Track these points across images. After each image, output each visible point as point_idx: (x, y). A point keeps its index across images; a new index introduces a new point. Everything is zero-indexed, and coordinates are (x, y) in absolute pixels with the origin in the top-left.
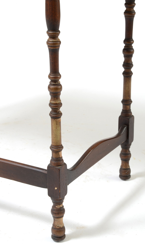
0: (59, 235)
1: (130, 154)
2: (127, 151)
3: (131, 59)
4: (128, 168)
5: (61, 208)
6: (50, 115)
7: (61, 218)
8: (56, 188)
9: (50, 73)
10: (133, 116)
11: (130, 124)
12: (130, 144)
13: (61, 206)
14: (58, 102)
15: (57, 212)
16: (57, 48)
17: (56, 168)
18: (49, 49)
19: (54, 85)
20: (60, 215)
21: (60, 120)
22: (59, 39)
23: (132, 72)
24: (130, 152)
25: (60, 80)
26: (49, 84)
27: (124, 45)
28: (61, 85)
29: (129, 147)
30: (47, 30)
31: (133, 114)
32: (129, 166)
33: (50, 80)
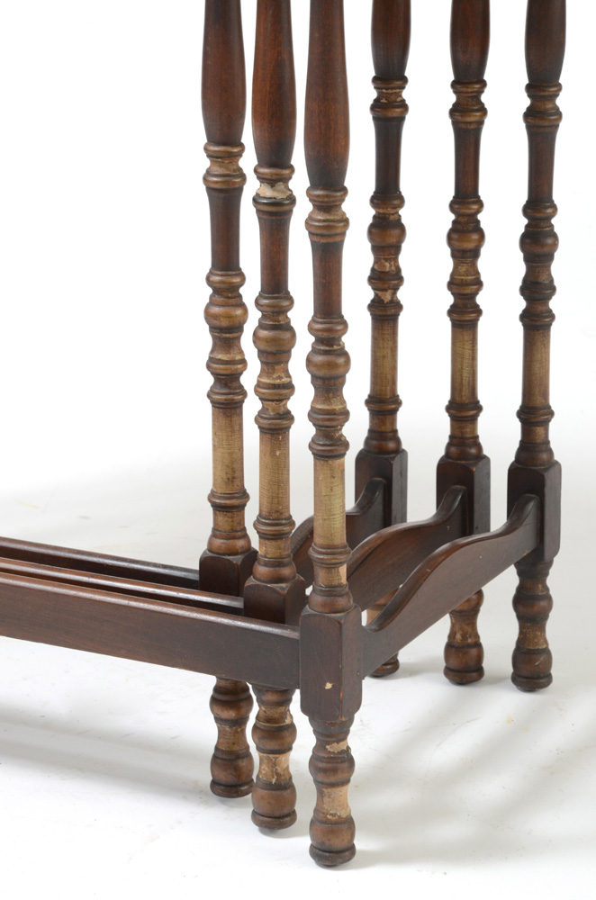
0: (338, 843)
1: (549, 599)
2: (540, 586)
3: (549, 266)
4: (544, 646)
5: (343, 752)
6: (310, 447)
7: (344, 788)
8: (329, 686)
9: (315, 315)
10: (557, 463)
11: (547, 490)
12: (550, 564)
13: (342, 746)
14: (338, 407)
15: (329, 765)
16: (337, 239)
17: (330, 619)
18: (313, 243)
19: (326, 353)
20: (340, 776)
21: (343, 465)
22: (344, 214)
23: (554, 312)
24: (547, 589)
25: (344, 339)
26: (309, 349)
27: (525, 221)
28: (346, 355)
29: (547, 574)
30: (309, 185)
31: (557, 457)
32: (546, 642)
33: (313, 339)
